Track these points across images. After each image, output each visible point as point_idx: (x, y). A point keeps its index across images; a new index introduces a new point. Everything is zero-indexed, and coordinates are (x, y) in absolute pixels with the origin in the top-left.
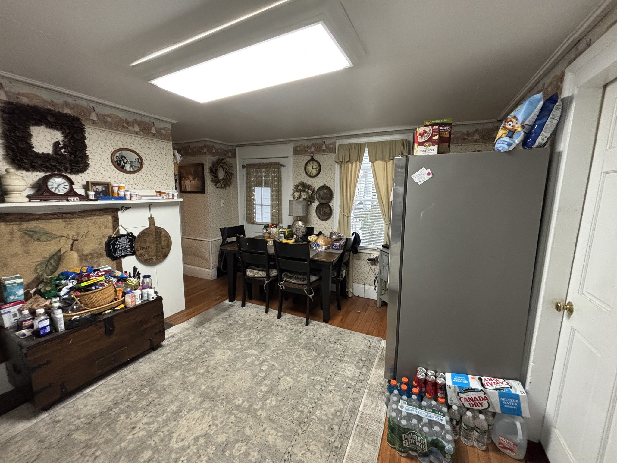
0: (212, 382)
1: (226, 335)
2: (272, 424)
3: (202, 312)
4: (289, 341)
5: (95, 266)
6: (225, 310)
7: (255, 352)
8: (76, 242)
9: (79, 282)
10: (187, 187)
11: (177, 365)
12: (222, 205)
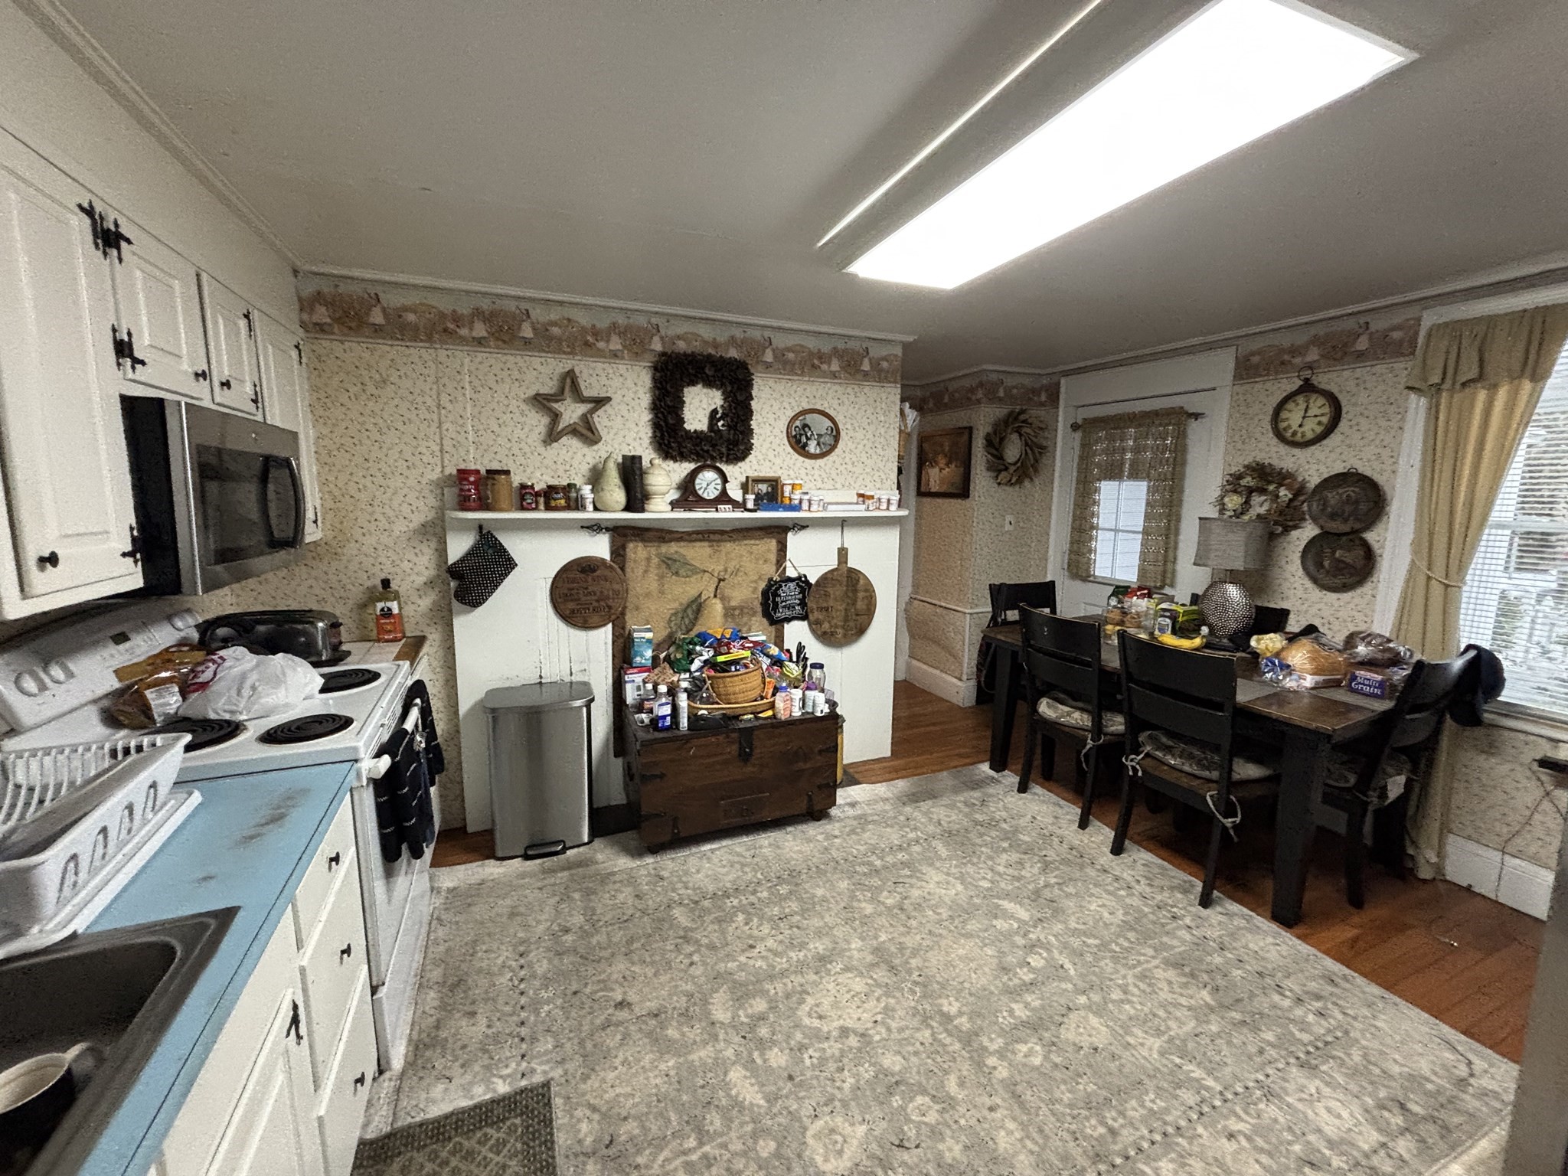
0: (902, 934)
1: (963, 844)
2: (1016, 1106)
3: (924, 773)
4: (1127, 926)
5: (744, 629)
6: (977, 784)
7: (1023, 914)
8: (722, 583)
9: (717, 653)
10: (932, 483)
11: (847, 866)
12: (1007, 527)
